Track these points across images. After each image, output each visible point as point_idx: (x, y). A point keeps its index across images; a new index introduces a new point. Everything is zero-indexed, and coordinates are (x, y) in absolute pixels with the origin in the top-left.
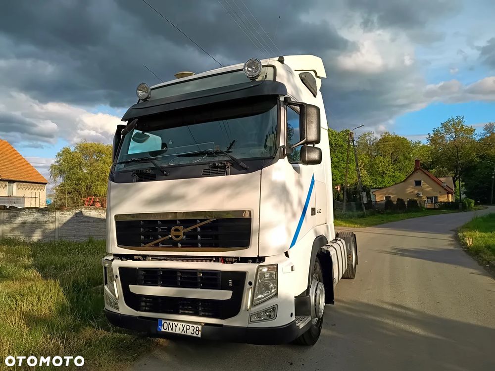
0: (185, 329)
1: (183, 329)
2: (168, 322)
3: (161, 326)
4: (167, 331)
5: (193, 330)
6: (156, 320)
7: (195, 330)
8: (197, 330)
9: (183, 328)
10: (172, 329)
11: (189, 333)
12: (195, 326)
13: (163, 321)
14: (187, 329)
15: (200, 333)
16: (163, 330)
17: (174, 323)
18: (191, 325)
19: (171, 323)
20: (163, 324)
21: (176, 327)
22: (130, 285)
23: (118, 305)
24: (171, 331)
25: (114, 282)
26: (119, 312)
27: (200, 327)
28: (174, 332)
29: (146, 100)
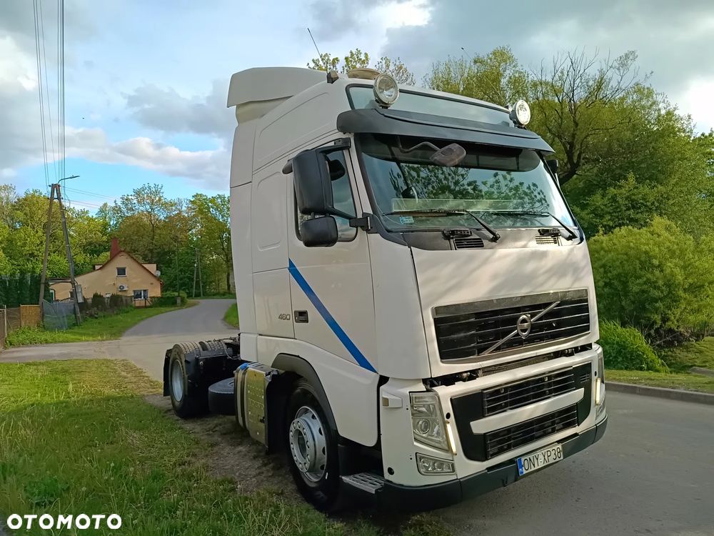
0: (546, 457)
1: (545, 459)
2: (527, 457)
3: (522, 467)
4: (529, 471)
5: (555, 454)
6: (511, 461)
8: (558, 452)
9: (544, 456)
10: (534, 465)
11: (552, 461)
12: (555, 448)
13: (523, 459)
14: (548, 456)
15: (562, 453)
16: (525, 472)
17: (534, 455)
18: (551, 449)
19: (531, 456)
20: (523, 463)
21: (537, 459)
22: (471, 423)
23: (453, 465)
24: (533, 469)
25: (449, 426)
26: (454, 477)
27: (560, 446)
28: (537, 468)
29: (385, 106)
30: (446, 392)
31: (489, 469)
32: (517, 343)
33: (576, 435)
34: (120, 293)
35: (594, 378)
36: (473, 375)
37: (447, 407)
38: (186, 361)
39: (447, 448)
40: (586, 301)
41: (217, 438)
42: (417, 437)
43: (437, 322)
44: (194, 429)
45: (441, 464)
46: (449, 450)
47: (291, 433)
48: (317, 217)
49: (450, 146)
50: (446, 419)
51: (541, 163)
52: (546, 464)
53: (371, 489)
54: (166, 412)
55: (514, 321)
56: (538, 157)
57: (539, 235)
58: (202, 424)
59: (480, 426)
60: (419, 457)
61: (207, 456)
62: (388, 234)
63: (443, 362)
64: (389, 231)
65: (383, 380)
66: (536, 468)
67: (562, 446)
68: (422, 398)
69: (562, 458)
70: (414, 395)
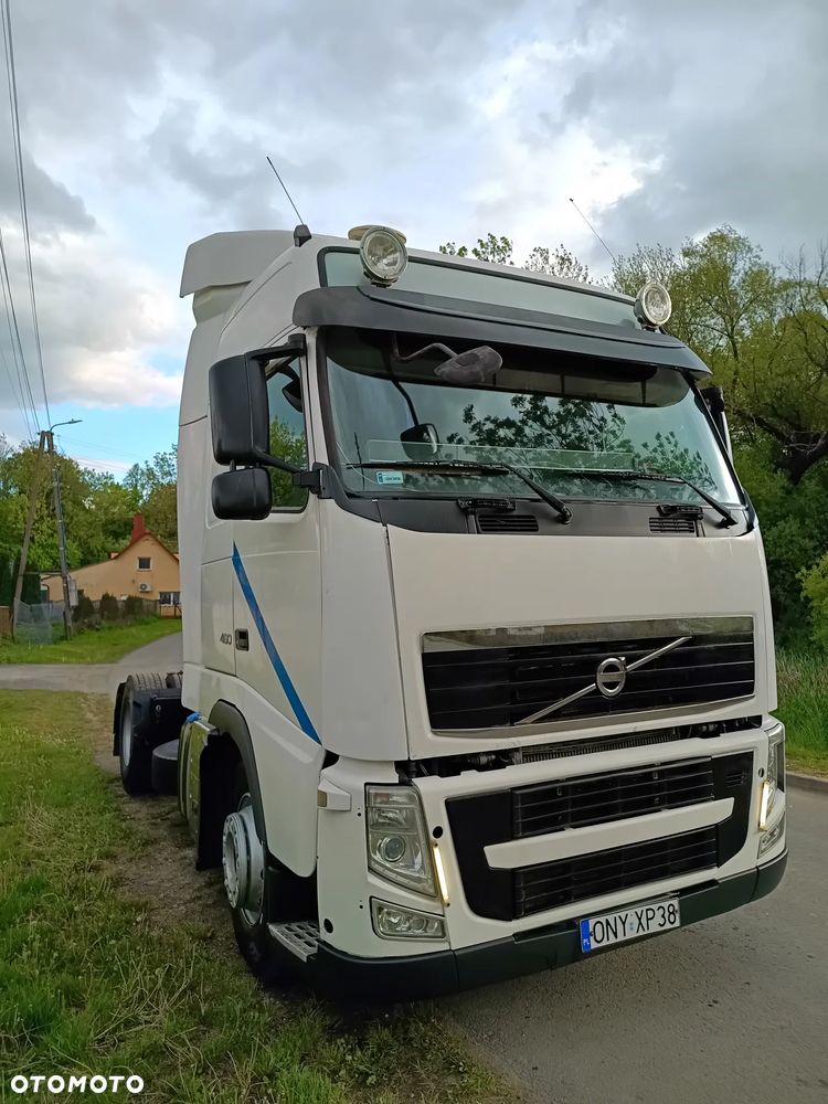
0: (644, 921)
1: (640, 923)
2: (603, 919)
3: (588, 935)
4: (605, 943)
5: (663, 916)
6: (570, 924)
7: (666, 915)
8: (670, 913)
9: (640, 919)
10: (615, 934)
11: (654, 927)
12: (665, 905)
13: (592, 922)
14: (648, 919)
15: (678, 916)
16: (594, 945)
17: (617, 915)
18: (655, 907)
19: (611, 918)
20: (591, 930)
21: (624, 923)
22: (486, 849)
23: (442, 925)
24: (613, 940)
25: (436, 851)
26: (445, 947)
27: (675, 902)
28: (621, 938)
29: (382, 283)
30: (435, 790)
31: (519, 936)
32: (595, 707)
33: (713, 882)
34: (142, 596)
35: (757, 779)
36: (501, 759)
37: (438, 817)
38: (134, 703)
39: (432, 891)
40: (751, 638)
41: (162, 831)
42: (376, 867)
43: (427, 659)
44: (137, 812)
45: (424, 921)
46: (436, 894)
47: (224, 838)
48: (238, 468)
49: (475, 351)
50: (432, 837)
51: (691, 395)
52: (641, 933)
53: (302, 951)
54: (111, 781)
55: (590, 668)
56: (687, 386)
57: (657, 515)
58: (152, 806)
59: (503, 855)
60: (377, 907)
61: (131, 860)
62: (349, 501)
63: (434, 733)
64: (351, 496)
65: (331, 759)
66: (618, 940)
67: (680, 902)
68: (388, 795)
69: (677, 924)
70: (372, 791)
